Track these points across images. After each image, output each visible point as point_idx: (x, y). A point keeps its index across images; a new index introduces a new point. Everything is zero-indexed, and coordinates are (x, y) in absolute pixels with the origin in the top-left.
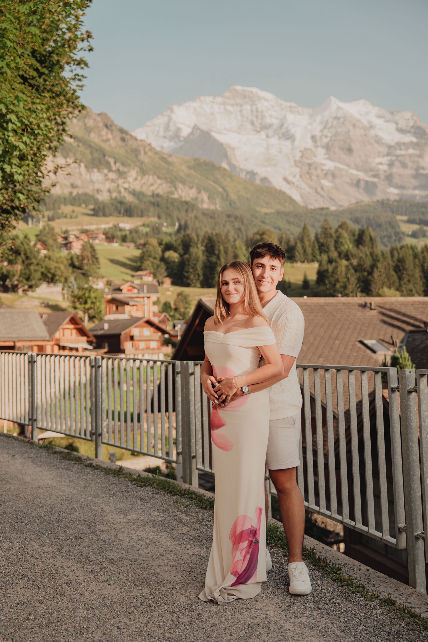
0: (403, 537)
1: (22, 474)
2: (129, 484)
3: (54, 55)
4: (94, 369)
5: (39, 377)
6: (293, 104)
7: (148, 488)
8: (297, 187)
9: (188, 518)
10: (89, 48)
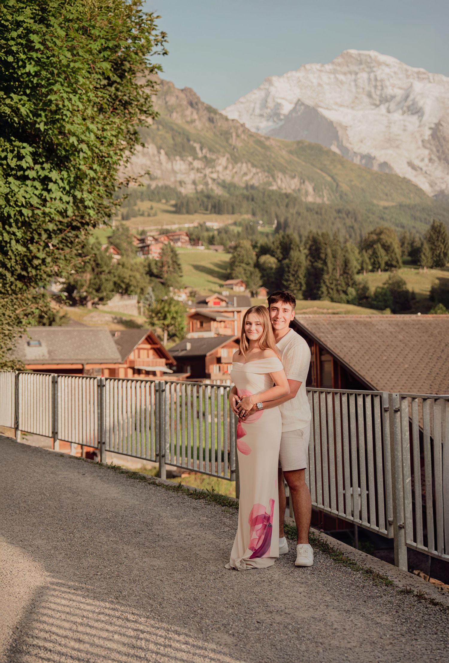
0: (392, 529)
1: (91, 489)
2: (186, 497)
3: (126, 63)
4: (158, 394)
5: (108, 401)
6: (422, 70)
7: (202, 500)
8: (426, 173)
9: (231, 522)
10: (164, 51)
